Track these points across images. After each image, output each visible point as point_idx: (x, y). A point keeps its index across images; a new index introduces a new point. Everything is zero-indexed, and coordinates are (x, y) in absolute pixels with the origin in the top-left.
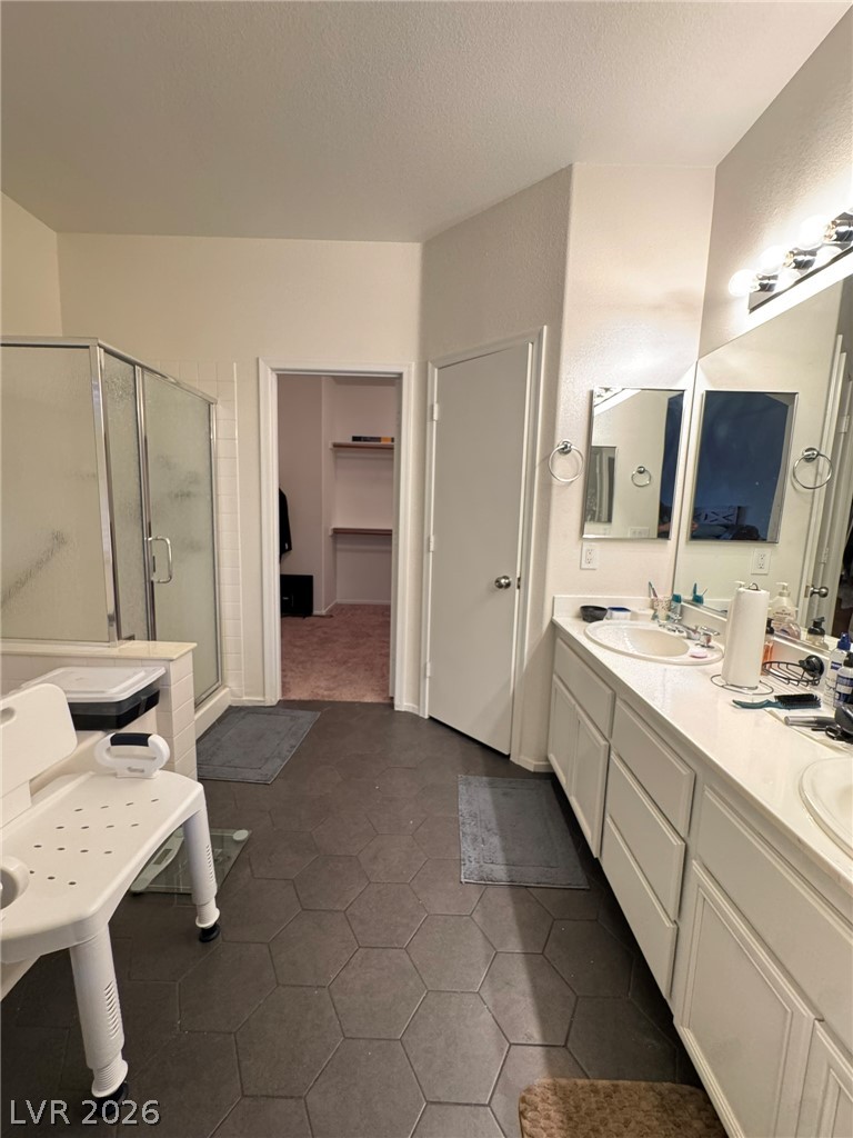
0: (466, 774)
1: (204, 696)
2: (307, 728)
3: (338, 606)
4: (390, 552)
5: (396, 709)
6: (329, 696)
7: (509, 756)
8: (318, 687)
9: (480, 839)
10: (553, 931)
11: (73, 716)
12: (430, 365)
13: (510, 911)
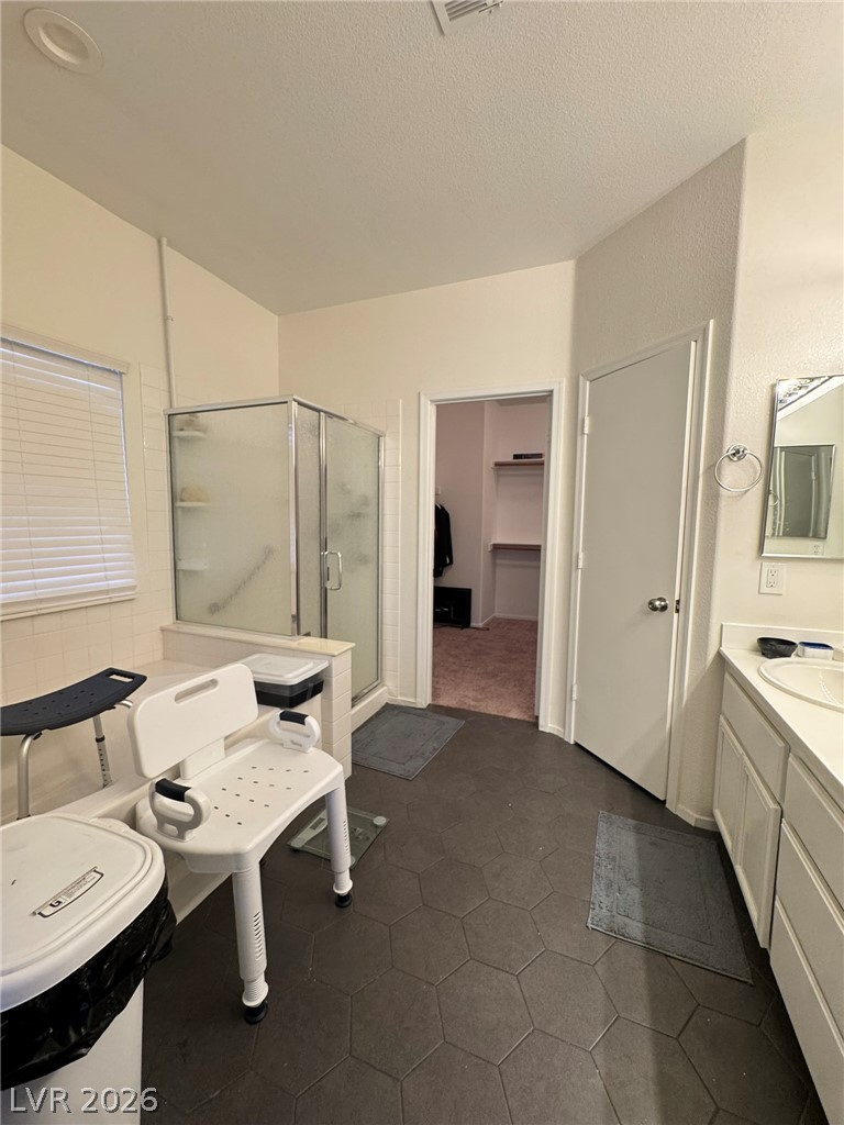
0: (610, 811)
1: (365, 691)
2: (452, 734)
3: (495, 620)
4: (539, 568)
5: (540, 729)
6: (475, 707)
7: (664, 802)
8: (466, 696)
9: (616, 887)
10: (694, 1018)
11: (257, 692)
12: (581, 378)
13: (642, 975)
